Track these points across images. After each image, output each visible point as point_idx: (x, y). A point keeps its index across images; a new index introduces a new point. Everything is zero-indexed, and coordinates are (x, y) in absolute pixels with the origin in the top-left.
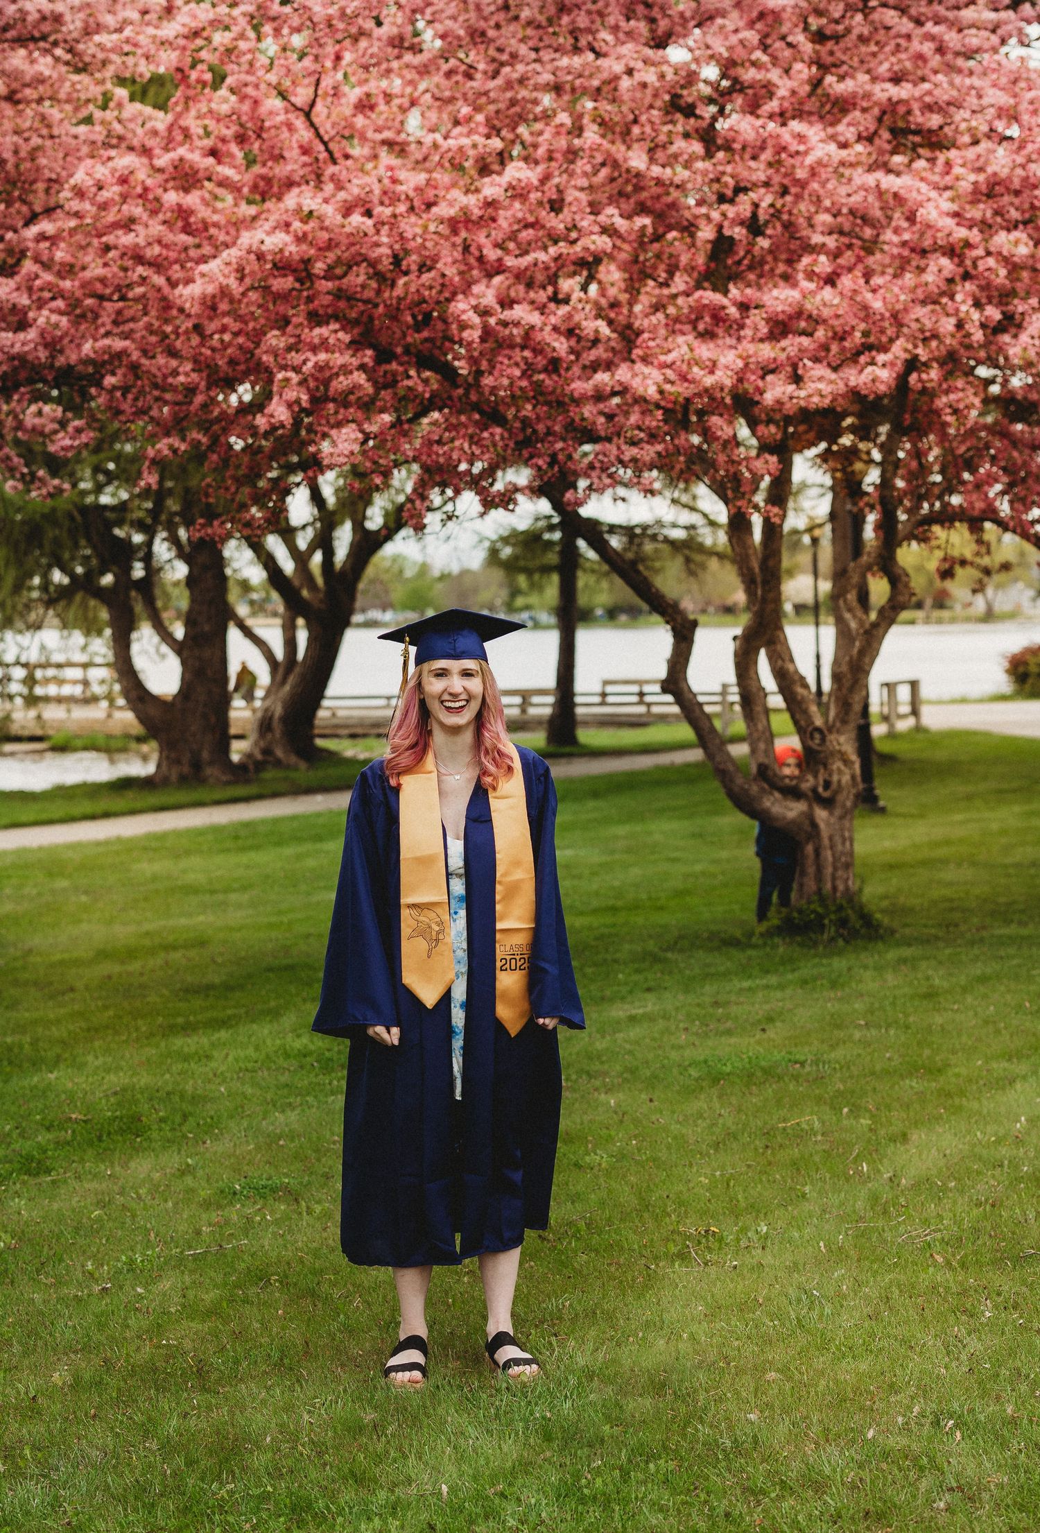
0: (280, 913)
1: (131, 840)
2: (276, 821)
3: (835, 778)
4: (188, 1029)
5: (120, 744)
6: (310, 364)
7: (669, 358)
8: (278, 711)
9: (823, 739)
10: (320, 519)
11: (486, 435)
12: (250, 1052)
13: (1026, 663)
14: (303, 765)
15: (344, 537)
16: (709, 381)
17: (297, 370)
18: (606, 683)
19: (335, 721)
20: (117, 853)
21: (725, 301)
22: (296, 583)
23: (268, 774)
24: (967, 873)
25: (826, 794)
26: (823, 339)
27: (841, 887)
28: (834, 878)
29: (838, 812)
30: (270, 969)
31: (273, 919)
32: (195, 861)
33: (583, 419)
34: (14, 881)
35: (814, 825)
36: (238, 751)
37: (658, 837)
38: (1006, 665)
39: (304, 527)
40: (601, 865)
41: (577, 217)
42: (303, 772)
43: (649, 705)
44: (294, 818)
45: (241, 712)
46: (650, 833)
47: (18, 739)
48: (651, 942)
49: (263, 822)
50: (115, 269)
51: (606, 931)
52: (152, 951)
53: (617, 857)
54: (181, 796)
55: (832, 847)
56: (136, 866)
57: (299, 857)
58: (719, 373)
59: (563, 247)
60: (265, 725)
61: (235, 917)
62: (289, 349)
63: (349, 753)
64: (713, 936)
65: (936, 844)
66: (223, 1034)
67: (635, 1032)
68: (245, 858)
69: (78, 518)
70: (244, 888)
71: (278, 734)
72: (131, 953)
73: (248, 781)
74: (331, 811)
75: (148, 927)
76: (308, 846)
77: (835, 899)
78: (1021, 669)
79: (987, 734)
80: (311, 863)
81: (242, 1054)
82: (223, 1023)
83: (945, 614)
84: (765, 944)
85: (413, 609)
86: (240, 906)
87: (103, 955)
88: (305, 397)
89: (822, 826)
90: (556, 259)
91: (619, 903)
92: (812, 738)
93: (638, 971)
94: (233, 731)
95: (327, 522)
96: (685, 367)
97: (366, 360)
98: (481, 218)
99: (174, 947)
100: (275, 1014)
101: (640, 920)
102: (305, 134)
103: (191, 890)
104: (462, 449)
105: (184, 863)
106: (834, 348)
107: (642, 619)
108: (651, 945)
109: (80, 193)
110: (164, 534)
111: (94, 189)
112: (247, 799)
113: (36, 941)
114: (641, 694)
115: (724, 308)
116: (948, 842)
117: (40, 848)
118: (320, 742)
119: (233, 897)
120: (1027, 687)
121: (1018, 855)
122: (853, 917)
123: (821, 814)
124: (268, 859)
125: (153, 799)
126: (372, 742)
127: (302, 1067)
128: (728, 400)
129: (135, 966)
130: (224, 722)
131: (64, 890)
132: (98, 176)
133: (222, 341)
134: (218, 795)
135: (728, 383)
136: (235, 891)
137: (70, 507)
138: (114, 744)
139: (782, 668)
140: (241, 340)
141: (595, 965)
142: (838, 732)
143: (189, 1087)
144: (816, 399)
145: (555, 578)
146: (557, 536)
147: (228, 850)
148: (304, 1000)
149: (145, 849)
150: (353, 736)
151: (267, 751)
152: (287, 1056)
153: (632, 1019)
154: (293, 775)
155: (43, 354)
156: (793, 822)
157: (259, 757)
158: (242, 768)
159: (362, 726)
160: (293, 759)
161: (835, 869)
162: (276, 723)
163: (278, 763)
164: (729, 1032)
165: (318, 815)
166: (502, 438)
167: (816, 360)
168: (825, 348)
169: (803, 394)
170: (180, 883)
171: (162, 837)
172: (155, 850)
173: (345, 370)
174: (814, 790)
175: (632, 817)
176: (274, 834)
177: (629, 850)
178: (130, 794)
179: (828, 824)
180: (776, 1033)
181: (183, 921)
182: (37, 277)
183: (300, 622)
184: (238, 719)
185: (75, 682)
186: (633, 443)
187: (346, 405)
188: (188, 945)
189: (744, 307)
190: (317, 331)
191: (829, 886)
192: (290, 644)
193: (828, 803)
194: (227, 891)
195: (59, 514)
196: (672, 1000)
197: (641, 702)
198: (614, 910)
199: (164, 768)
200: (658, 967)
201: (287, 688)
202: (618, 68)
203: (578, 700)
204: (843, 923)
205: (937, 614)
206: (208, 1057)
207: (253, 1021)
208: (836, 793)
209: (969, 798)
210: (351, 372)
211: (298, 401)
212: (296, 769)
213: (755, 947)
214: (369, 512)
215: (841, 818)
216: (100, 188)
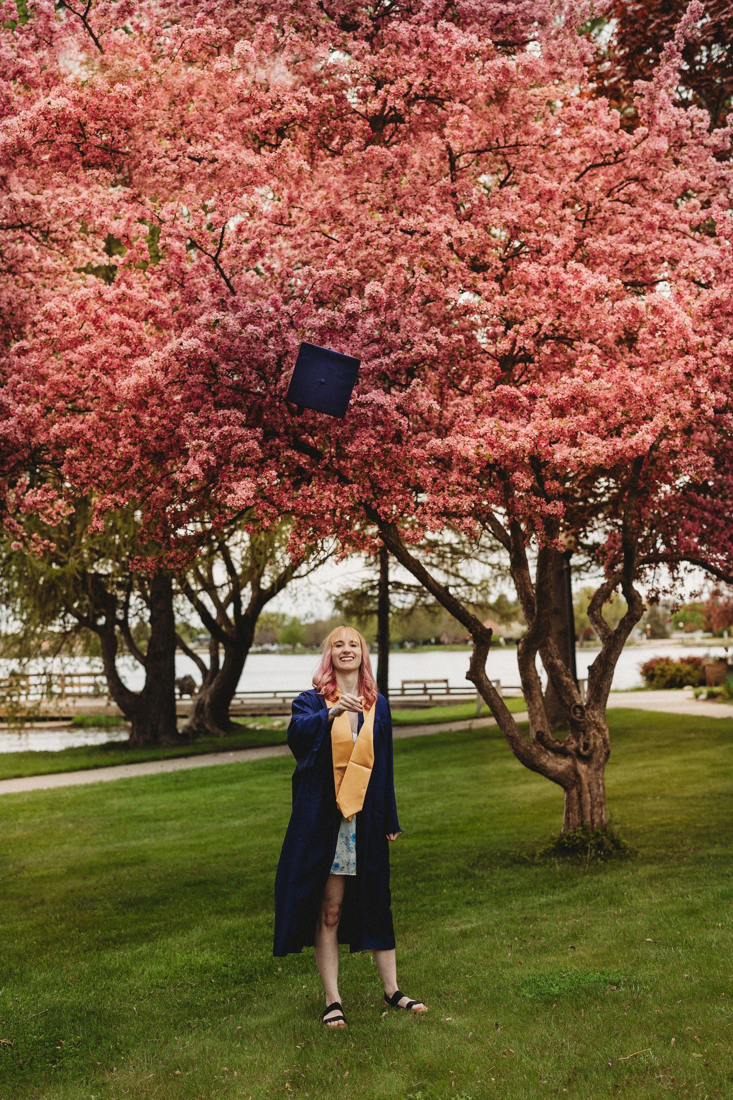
0: (200, 836)
1: (107, 783)
2: (202, 769)
3: (592, 741)
4: (118, 942)
5: (114, 722)
6: (217, 434)
7: (482, 431)
8: (207, 700)
9: (583, 713)
10: (232, 581)
11: (346, 489)
12: (162, 967)
13: (653, 669)
14: (222, 734)
15: (247, 594)
16: (513, 445)
17: (207, 439)
18: (404, 682)
19: (243, 707)
20: (97, 792)
21: (519, 393)
22: (219, 622)
23: (201, 739)
24: (662, 805)
25: (585, 753)
26: (595, 417)
27: (597, 820)
28: (592, 814)
29: (594, 766)
30: (188, 885)
31: (195, 842)
32: (149, 798)
33: (417, 478)
34: (27, 814)
35: (577, 775)
36: (182, 724)
37: (449, 779)
38: (641, 670)
39: (222, 586)
40: (416, 799)
41: (410, 335)
42: (222, 739)
43: (431, 695)
44: (214, 768)
45: (185, 702)
46: (444, 776)
47: (43, 719)
48: (461, 860)
49: (194, 770)
50: (75, 376)
51: (427, 850)
52: (106, 868)
53: (425, 793)
54: (144, 754)
55: (590, 791)
56: (108, 802)
57: (216, 794)
58: (521, 439)
59: (401, 354)
60: (199, 708)
61: (170, 839)
62: (201, 425)
63: (251, 726)
64: (504, 855)
65: (633, 783)
66: (144, 948)
67: (469, 949)
68: (180, 796)
69: (79, 578)
70: (178, 818)
71: (207, 715)
72: (92, 870)
73: (187, 744)
74: (238, 763)
75: (110, 848)
76: (222, 787)
77: (593, 829)
78: (650, 672)
79: (640, 711)
80: (224, 798)
81: (155, 969)
82: (147, 936)
83: (591, 643)
84: (545, 863)
85: (289, 643)
86: (174, 830)
87: (72, 871)
88: (212, 458)
89: (583, 776)
90: (396, 363)
91: (431, 828)
92: (575, 713)
93: (456, 886)
94: (178, 713)
95: (237, 583)
96: (493, 437)
97: (258, 434)
98: (343, 327)
99: (123, 865)
100: (186, 927)
101: (449, 842)
102: (213, 275)
103: (143, 819)
104: (330, 499)
105: (141, 799)
106: (602, 424)
107: (420, 648)
108: (461, 862)
109: (49, 317)
110: (138, 593)
111: (60, 316)
112: (186, 756)
113: (30, 859)
114: (425, 689)
115: (518, 397)
116: (641, 781)
117: (49, 790)
118: (233, 719)
119: (170, 824)
120: (654, 683)
121: (691, 790)
122: (607, 842)
123: (582, 767)
124: (196, 797)
125: (127, 756)
126: (265, 719)
127: (202, 983)
128: (526, 460)
129: (92, 881)
130: (173, 707)
131: (58, 820)
132: (63, 307)
133: (151, 422)
134: (167, 753)
135: (528, 446)
136: (172, 819)
137: (75, 572)
138: (111, 722)
139: (551, 663)
140: (165, 422)
141: (424, 880)
142: (593, 708)
143: (108, 1005)
144: (594, 457)
145: (376, 618)
146: (376, 592)
147: (170, 790)
148: (210, 914)
149: (117, 790)
150: (254, 716)
151: (200, 725)
152: (191, 971)
153: (464, 934)
154: (215, 739)
155: (20, 436)
156: (562, 773)
157: (195, 729)
158: (185, 735)
159: (258, 709)
160: (216, 730)
161: (593, 807)
162: (206, 708)
163: (207, 733)
164: (544, 950)
165: (230, 766)
166: (358, 492)
167: (591, 432)
168: (595, 423)
169: (584, 454)
170: (136, 814)
171: (127, 782)
172: (122, 790)
173: (242, 439)
174: (577, 750)
175: (430, 766)
176: (201, 779)
177: (431, 788)
178: (112, 753)
179: (587, 774)
180: (584, 950)
181: (134, 843)
182: (19, 383)
183: (221, 645)
184: (183, 707)
185: (89, 685)
186: (453, 494)
187: (243, 465)
188: (132, 863)
189: (532, 397)
190: (221, 412)
191: (589, 819)
192: (215, 659)
193: (587, 759)
194: (167, 819)
195: (68, 576)
196: (492, 915)
197: (425, 694)
198: (428, 833)
199: (135, 735)
200: (470, 882)
201: (213, 686)
202: (440, 229)
203: (390, 692)
204: (600, 846)
205: (586, 643)
206: (128, 972)
207: (169, 935)
208: (593, 752)
209: (641, 751)
210: (247, 441)
211: (207, 462)
212: (218, 736)
213: (537, 865)
214: (262, 580)
215: (597, 770)
216: (65, 316)
